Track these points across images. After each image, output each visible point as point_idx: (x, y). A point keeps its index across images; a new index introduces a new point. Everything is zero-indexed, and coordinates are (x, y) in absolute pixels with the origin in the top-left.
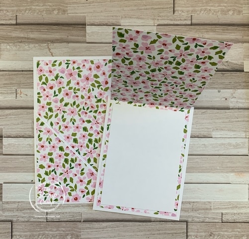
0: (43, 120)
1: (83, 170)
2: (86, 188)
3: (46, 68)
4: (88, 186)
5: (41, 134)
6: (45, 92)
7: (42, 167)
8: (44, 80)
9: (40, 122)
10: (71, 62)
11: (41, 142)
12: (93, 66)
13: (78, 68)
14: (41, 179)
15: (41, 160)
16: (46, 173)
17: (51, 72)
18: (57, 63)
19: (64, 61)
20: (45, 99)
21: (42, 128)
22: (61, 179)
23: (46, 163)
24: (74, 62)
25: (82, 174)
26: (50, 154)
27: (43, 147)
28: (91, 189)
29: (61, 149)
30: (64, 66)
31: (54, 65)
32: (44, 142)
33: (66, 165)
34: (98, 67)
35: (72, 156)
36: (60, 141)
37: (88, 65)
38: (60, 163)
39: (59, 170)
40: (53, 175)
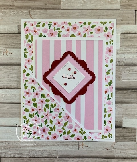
0: (28, 71)
1: (60, 114)
2: (63, 129)
3: (32, 28)
4: (65, 127)
5: (27, 83)
6: (31, 49)
7: (27, 110)
8: (29, 38)
9: (26, 73)
10: (52, 24)
11: (27, 90)
12: (71, 28)
13: (58, 29)
14: (26, 120)
15: (26, 104)
16: (30, 116)
17: (35, 31)
18: (41, 25)
19: (47, 22)
20: (30, 55)
21: (28, 78)
22: (42, 120)
23: (30, 107)
24: (55, 24)
25: (60, 117)
26: (34, 100)
27: (28, 93)
28: (67, 130)
29: (43, 96)
30: (47, 27)
31: (38, 26)
32: (29, 90)
33: (47, 109)
34: (75, 28)
35: (52, 102)
36: (42, 89)
37: (66, 27)
38: (42, 107)
39: (41, 114)
40: (36, 117)
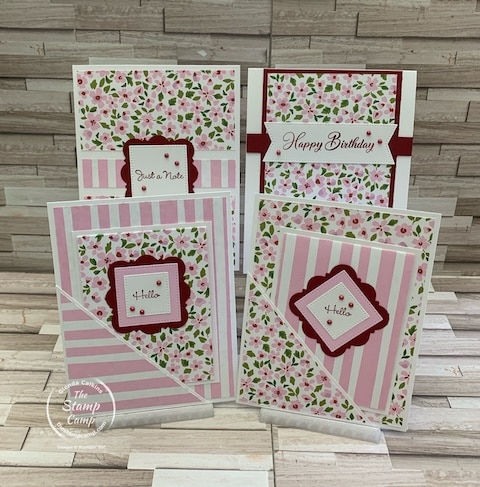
0: (259, 287)
1: (311, 370)
2: (313, 395)
3: (273, 213)
4: (316, 393)
5: (255, 307)
6: (267, 248)
7: (250, 354)
8: (267, 230)
9: (255, 291)
10: (313, 209)
11: (254, 320)
12: (347, 219)
13: (323, 219)
14: (247, 371)
15: (251, 344)
16: (256, 364)
17: (279, 219)
18: (291, 207)
19: (302, 205)
20: (265, 258)
21: (258, 300)
22: (277, 376)
23: (258, 350)
24: (318, 209)
25: (310, 375)
26: (265, 339)
27: (255, 326)
28: (320, 398)
29: (282, 334)
30: (301, 212)
31: (285, 209)
32: (258, 320)
33: (287, 358)
34: (356, 222)
35: (297, 347)
36: (281, 323)
37: (339, 217)
38: (278, 354)
39: (276, 364)
40: (265, 369)
